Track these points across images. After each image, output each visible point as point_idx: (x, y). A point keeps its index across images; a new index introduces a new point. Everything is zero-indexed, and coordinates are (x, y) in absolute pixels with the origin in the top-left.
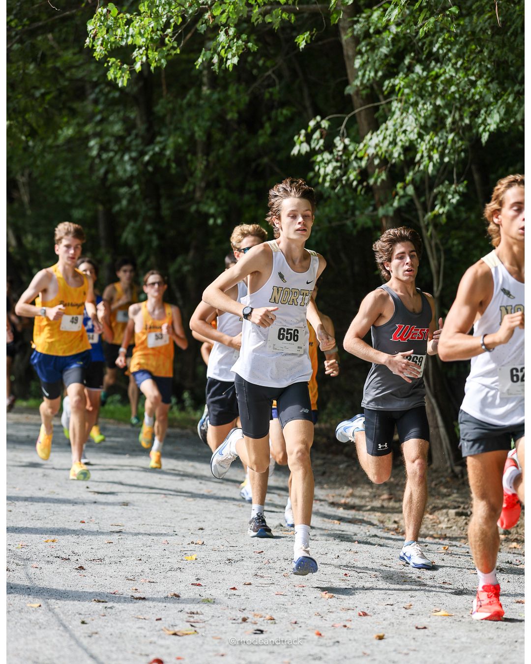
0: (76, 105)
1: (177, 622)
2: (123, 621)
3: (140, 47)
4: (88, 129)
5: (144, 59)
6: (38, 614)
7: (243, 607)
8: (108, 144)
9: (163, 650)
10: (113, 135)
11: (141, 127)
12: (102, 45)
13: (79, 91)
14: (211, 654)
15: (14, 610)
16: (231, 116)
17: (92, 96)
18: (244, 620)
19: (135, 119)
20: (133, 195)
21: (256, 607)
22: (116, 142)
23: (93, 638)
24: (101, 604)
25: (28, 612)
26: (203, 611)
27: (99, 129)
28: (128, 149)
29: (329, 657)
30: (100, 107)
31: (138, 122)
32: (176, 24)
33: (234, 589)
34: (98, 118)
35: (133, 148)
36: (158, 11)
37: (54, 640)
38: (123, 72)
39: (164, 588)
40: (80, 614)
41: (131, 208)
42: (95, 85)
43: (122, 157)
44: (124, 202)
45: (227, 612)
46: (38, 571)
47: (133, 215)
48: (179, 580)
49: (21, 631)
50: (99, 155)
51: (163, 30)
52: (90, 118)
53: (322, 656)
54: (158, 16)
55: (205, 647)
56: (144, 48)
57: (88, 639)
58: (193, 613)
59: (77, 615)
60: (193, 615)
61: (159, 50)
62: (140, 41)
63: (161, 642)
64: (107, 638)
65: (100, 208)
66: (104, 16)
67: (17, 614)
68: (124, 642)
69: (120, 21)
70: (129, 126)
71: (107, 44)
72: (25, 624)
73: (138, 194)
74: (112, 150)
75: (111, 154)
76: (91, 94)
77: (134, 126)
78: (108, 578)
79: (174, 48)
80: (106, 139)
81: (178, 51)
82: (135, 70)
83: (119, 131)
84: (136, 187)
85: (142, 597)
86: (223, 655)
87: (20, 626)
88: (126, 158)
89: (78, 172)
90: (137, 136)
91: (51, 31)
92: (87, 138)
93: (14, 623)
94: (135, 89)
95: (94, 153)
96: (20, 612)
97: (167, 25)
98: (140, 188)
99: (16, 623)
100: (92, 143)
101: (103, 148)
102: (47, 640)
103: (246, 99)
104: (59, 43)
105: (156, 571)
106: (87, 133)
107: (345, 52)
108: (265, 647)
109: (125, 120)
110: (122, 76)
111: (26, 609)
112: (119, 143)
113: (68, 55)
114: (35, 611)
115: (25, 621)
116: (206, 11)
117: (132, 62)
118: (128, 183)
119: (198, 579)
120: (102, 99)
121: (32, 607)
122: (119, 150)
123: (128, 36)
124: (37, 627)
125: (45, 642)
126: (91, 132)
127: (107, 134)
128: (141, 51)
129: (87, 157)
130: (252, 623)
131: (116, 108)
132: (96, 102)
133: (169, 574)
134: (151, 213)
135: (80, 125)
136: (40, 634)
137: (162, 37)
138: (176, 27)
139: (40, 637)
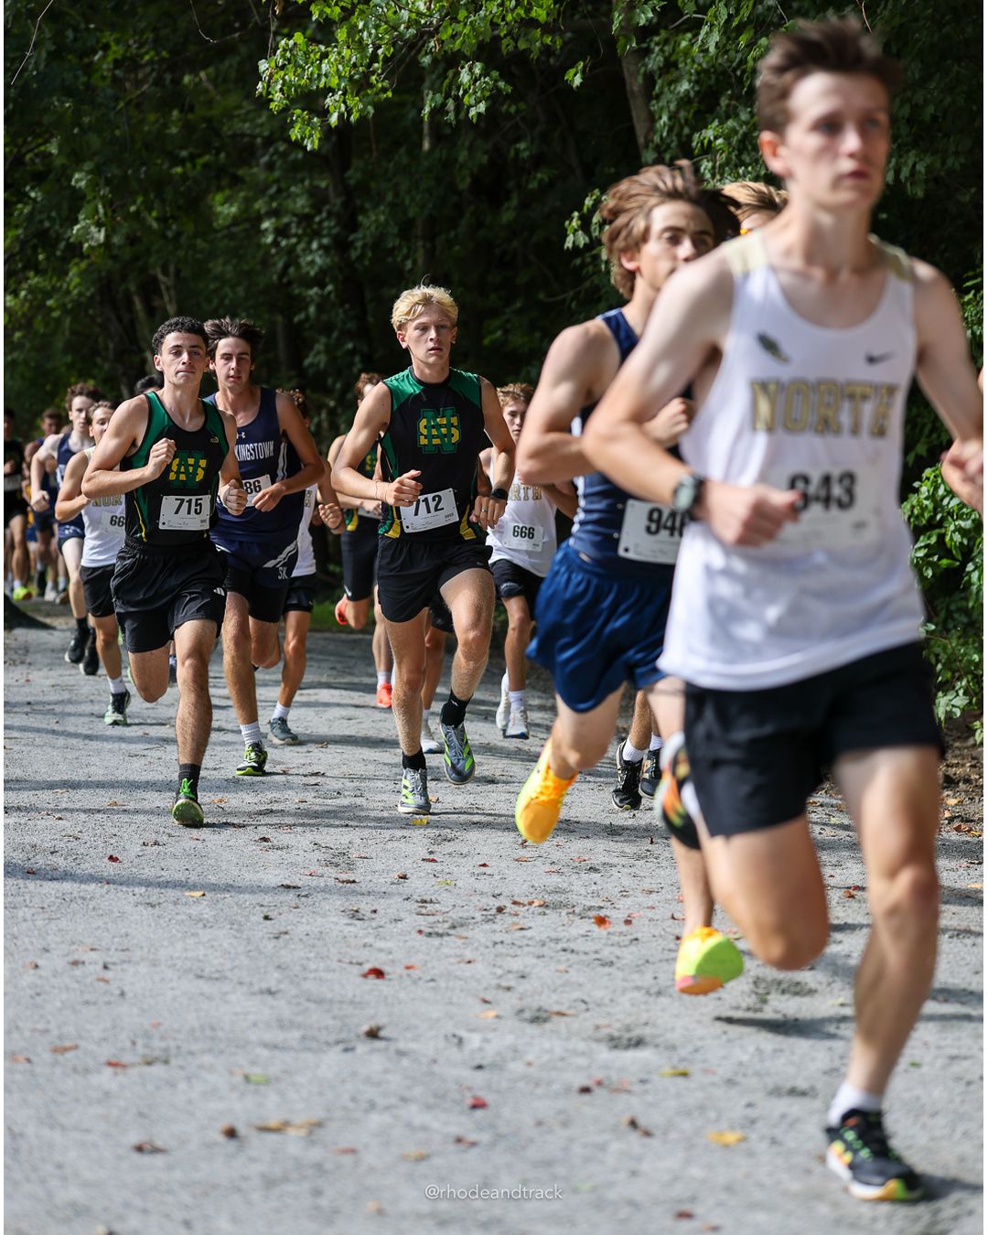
0: (240, 172)
1: (402, 915)
2: (324, 916)
3: (334, 91)
4: (260, 205)
5: (343, 108)
6: (201, 907)
7: (497, 892)
8: (288, 225)
9: (382, 956)
10: (295, 215)
11: (337, 202)
12: (281, 90)
13: (246, 152)
14: (452, 960)
15: (166, 901)
16: (464, 184)
17: (265, 159)
18: (500, 910)
19: (327, 188)
20: (325, 298)
21: (517, 891)
22: (299, 224)
23: (281, 940)
24: (292, 891)
25: (186, 904)
26: (439, 899)
27: (274, 205)
28: (317, 234)
29: (624, 962)
30: (277, 174)
31: (331, 192)
32: (385, 56)
33: (484, 865)
34: (273, 190)
35: (325, 232)
36: (362, 38)
37: (225, 945)
38: (312, 129)
39: (383, 866)
40: (262, 906)
41: (324, 317)
42: (269, 142)
43: (310, 243)
44: (312, 309)
45: (475, 899)
46: (200, 845)
47: (327, 329)
48: (403, 855)
49: (178, 931)
50: (275, 243)
51: (370, 65)
52: (261, 190)
53: (614, 960)
54: (361, 46)
55: (445, 950)
56: (340, 92)
57: (274, 942)
58: (425, 902)
59: (258, 908)
60: (424, 905)
61: (362, 93)
62: (334, 82)
63: (380, 944)
64: (301, 940)
65: (279, 318)
66: (291, 51)
67: (171, 907)
68: (325, 945)
69: (312, 55)
70: (318, 199)
71: (289, 88)
72: (183, 921)
73: (332, 296)
74: (296, 235)
75: (294, 240)
76: (262, 156)
77: (325, 201)
78: (301, 853)
79: (384, 90)
80: (286, 220)
81: (390, 94)
82: (329, 125)
83: (303, 207)
84: (330, 288)
85: (351, 880)
86: (469, 962)
87: (176, 924)
88: (315, 245)
89: (246, 267)
90: (330, 214)
91: (204, 67)
92: (259, 218)
93: (167, 919)
94: (327, 147)
95: (270, 239)
96: (175, 903)
97: (374, 58)
98: (336, 289)
99: (170, 920)
100: (266, 225)
101: (281, 232)
102: (215, 944)
103: (485, 159)
104: (216, 86)
105: (370, 842)
106: (259, 211)
107: (628, 88)
108: (531, 949)
109: (313, 193)
110: (311, 135)
111: (184, 900)
112: (304, 224)
113: (231, 101)
114: (197, 902)
115: (184, 917)
116: (431, 35)
117: (325, 113)
118: (319, 281)
119: (431, 853)
120: (279, 163)
121: (192, 897)
122: (305, 233)
123: (319, 75)
124: (201, 925)
125: (212, 946)
126: (263, 211)
127: (287, 212)
128: (337, 97)
129: (259, 246)
130: (510, 914)
131: (299, 176)
132: (270, 167)
133: (390, 845)
134: (351, 325)
135: (248, 202)
136: (205, 935)
137: (366, 76)
138: (386, 60)
139: (206, 939)
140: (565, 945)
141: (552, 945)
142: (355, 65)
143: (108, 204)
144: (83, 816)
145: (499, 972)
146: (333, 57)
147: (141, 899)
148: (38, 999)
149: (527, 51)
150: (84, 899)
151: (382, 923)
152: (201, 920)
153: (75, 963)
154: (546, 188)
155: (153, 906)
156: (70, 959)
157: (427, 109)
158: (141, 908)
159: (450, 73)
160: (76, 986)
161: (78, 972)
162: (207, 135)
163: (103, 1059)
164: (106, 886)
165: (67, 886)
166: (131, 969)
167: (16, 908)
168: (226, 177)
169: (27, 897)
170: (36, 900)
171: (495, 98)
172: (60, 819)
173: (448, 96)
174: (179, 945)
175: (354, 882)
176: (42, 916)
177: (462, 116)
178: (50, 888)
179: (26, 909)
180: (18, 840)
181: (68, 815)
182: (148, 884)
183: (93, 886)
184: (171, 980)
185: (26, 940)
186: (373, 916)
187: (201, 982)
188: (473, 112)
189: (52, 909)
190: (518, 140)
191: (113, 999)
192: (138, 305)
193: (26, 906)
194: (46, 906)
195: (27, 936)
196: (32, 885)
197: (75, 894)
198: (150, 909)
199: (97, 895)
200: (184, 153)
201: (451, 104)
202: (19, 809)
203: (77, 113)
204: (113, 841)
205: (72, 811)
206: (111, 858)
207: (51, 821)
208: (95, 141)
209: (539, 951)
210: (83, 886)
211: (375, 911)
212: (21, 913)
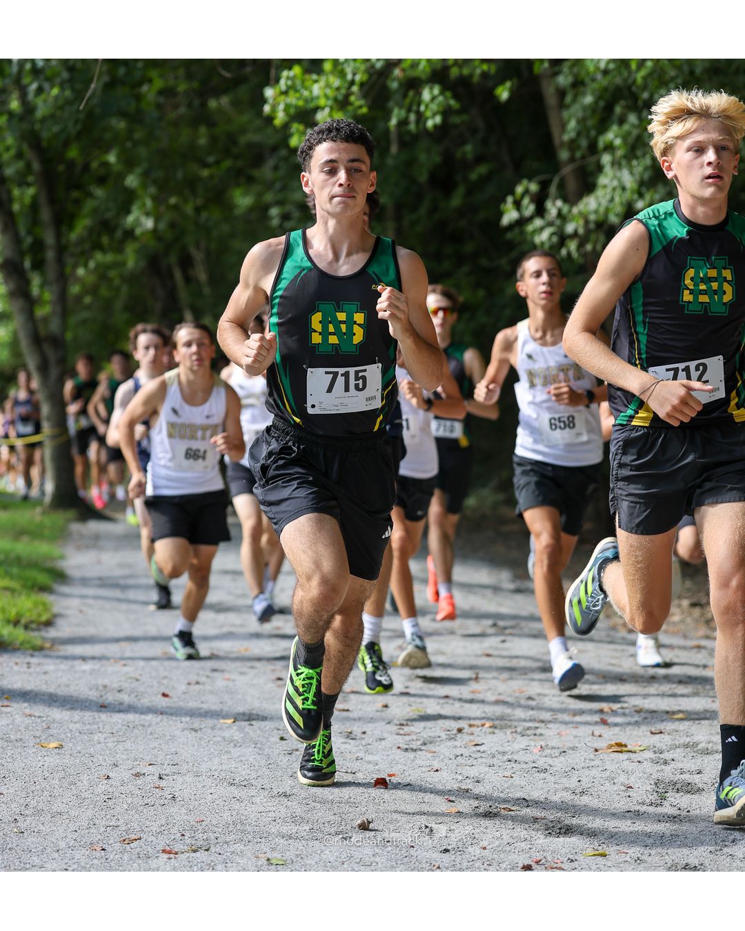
0: (256, 173)
1: (385, 735)
3: (323, 109)
4: (268, 197)
6: (232, 731)
7: (457, 717)
8: (288, 212)
9: (371, 767)
10: (294, 204)
12: (284, 110)
14: (424, 769)
15: (205, 727)
16: (423, 177)
18: (460, 730)
21: (472, 716)
23: (293, 755)
25: (221, 729)
27: (280, 196)
29: (555, 769)
30: (281, 173)
32: (361, 81)
33: (446, 697)
34: (279, 185)
36: (343, 68)
37: (251, 760)
40: (278, 729)
42: (274, 149)
45: (439, 722)
46: (230, 684)
49: (215, 750)
50: (280, 226)
51: (349, 88)
52: (269, 186)
53: (548, 767)
54: (342, 74)
55: (418, 762)
56: (328, 109)
57: (288, 757)
58: (403, 725)
59: (275, 731)
60: (402, 727)
61: (344, 109)
62: (322, 102)
63: (369, 758)
66: (291, 79)
67: (209, 731)
69: (306, 82)
72: (218, 742)
79: (360, 107)
80: (287, 208)
81: (364, 110)
85: (346, 708)
86: (437, 771)
87: (213, 744)
91: (225, 91)
92: (266, 208)
93: (207, 741)
95: (275, 222)
96: (213, 729)
97: (352, 83)
99: (209, 742)
100: (274, 212)
101: (284, 217)
102: (243, 759)
103: (437, 159)
106: (267, 202)
108: (484, 760)
111: (219, 726)
113: (245, 118)
114: (229, 727)
115: (219, 739)
116: (395, 66)
119: (407, 687)
121: (225, 723)
123: (312, 98)
124: (232, 745)
125: (241, 761)
126: (271, 201)
127: (288, 202)
128: (324, 113)
130: (468, 734)
132: (276, 168)
135: (260, 195)
136: (236, 752)
137: (347, 96)
138: (362, 85)
139: (236, 756)
140: (510, 757)
141: (500, 757)
142: (338, 89)
143: (155, 199)
144: (142, 663)
145: (460, 778)
146: (322, 83)
147: (187, 725)
148: (110, 803)
149: (471, 76)
150: (143, 726)
151: (370, 742)
152: (232, 741)
153: (137, 775)
154: (485, 180)
155: (196, 731)
156: (134, 772)
157: (394, 122)
158: (187, 732)
159: (411, 93)
160: (138, 792)
161: (139, 782)
162: (226, 144)
163: (160, 848)
164: (160, 717)
165: (131, 717)
166: (180, 779)
167: (92, 733)
168: (244, 177)
169: (101, 726)
170: (107, 727)
171: (446, 112)
172: (124, 665)
173: (409, 110)
174: (216, 761)
175: (348, 710)
176: (112, 740)
177: (421, 126)
178: (118, 718)
179: (100, 735)
180: (93, 682)
181: (130, 662)
182: (192, 713)
183: (150, 717)
184: (210, 788)
185: (101, 758)
186: (363, 736)
187: (233, 788)
188: (430, 124)
189: (120, 734)
190: (463, 143)
191: (166, 802)
192: (178, 275)
193: (100, 732)
194: (114, 731)
195: (100, 755)
196: (104, 716)
197: (137, 723)
198: (194, 733)
199: (154, 723)
200: (211, 159)
201: (412, 117)
202: (93, 658)
203: (130, 132)
204: (165, 681)
205: (133, 659)
206: (164, 695)
207: (118, 667)
208: (143, 152)
209: (491, 761)
210: (143, 717)
211: (364, 733)
212: (96, 738)
